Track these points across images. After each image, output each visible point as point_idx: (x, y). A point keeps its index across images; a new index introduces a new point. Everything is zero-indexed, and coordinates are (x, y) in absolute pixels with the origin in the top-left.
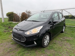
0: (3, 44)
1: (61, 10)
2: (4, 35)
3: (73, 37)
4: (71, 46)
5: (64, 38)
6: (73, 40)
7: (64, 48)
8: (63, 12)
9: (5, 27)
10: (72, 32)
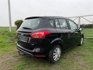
0: (4, 56)
1: (78, 17)
2: (8, 47)
3: (90, 51)
4: (84, 62)
5: (78, 52)
6: (89, 54)
7: (75, 64)
8: (81, 20)
9: (12, 38)
10: (92, 45)
